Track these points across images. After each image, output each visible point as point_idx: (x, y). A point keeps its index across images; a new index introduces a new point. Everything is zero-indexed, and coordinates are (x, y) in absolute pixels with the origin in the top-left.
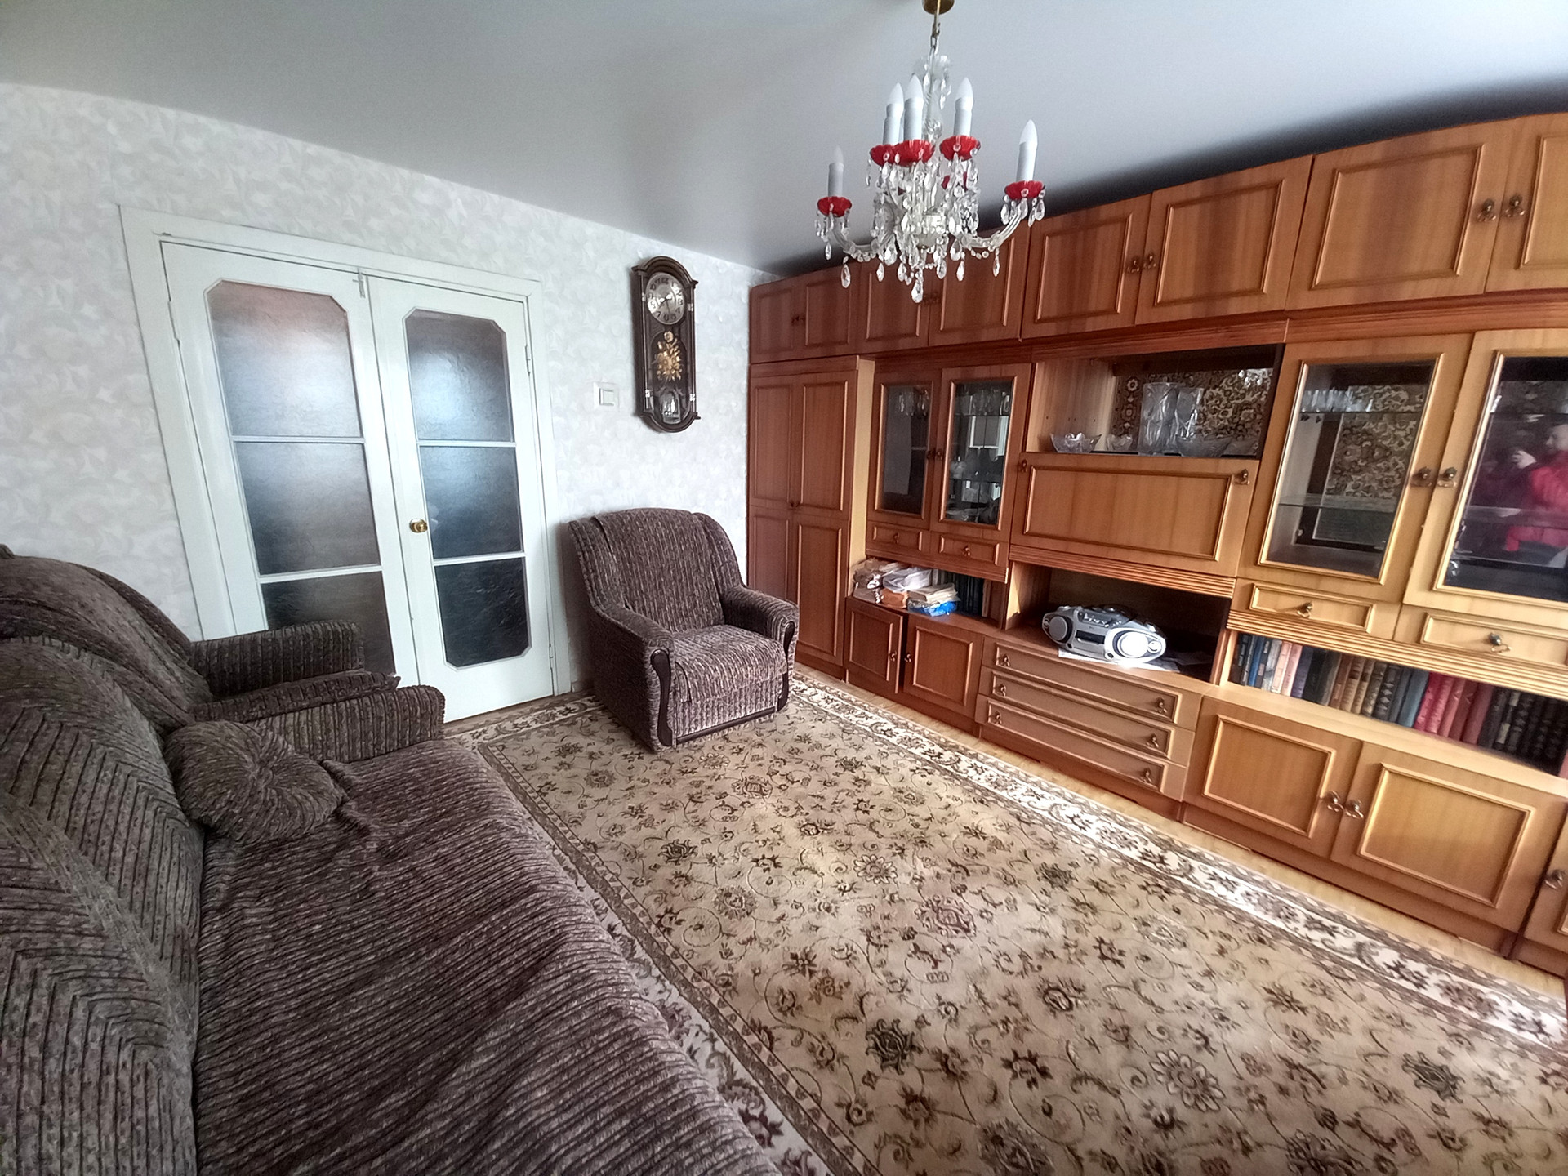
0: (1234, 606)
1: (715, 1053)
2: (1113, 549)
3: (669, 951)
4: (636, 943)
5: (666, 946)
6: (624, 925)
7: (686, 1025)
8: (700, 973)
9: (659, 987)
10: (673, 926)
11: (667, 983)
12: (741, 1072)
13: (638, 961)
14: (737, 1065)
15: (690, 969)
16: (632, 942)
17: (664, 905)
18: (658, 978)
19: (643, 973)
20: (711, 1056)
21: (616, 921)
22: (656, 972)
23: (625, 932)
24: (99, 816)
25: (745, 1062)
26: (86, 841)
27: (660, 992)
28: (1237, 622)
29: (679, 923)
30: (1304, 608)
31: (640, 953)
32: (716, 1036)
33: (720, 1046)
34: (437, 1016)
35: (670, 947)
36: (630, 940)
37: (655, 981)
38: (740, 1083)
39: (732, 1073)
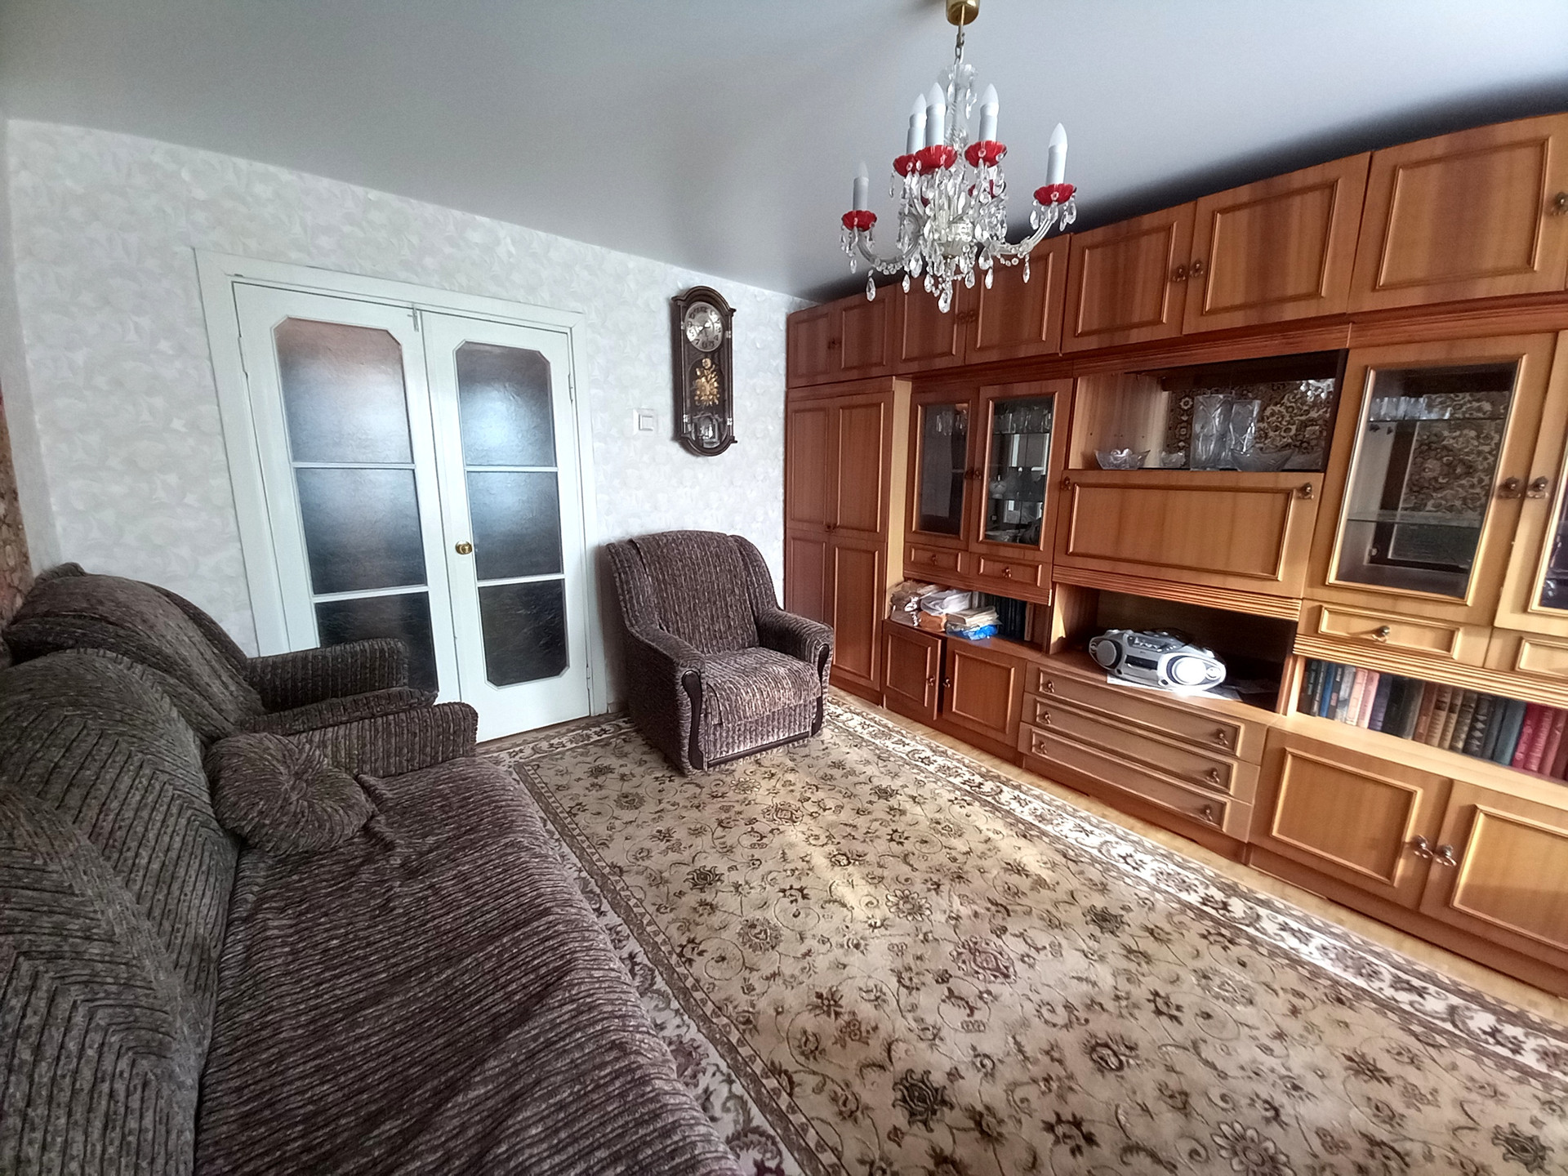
0: (1301, 629)
1: (732, 1096)
2: (1163, 569)
3: (690, 983)
4: (657, 973)
5: (686, 978)
6: (646, 953)
7: (703, 1063)
8: (720, 1009)
9: (677, 1021)
10: (695, 957)
11: (686, 1017)
12: (758, 1119)
13: (658, 992)
14: (755, 1110)
15: (709, 1003)
16: (653, 971)
17: (687, 934)
18: (677, 1011)
19: (661, 1005)
20: (728, 1099)
21: (638, 949)
22: (675, 1005)
23: (646, 961)
24: (128, 822)
25: (763, 1107)
26: (109, 844)
27: (678, 1026)
28: (1304, 647)
29: (701, 954)
30: (1380, 632)
31: (660, 984)
32: (734, 1077)
33: (737, 1089)
34: (441, 1041)
35: (691, 979)
36: (650, 969)
37: (673, 1014)
38: (757, 1131)
39: (749, 1120)
